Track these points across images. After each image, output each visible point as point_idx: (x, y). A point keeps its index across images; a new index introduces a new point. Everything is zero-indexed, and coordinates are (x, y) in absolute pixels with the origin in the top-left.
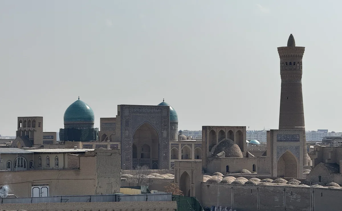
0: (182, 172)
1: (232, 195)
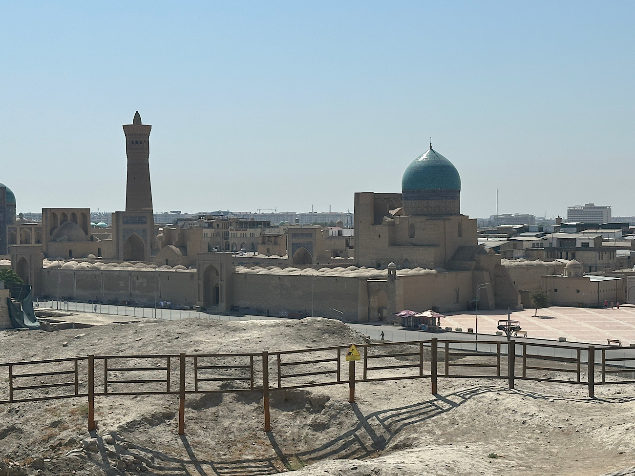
0: (19, 258)
1: (74, 281)
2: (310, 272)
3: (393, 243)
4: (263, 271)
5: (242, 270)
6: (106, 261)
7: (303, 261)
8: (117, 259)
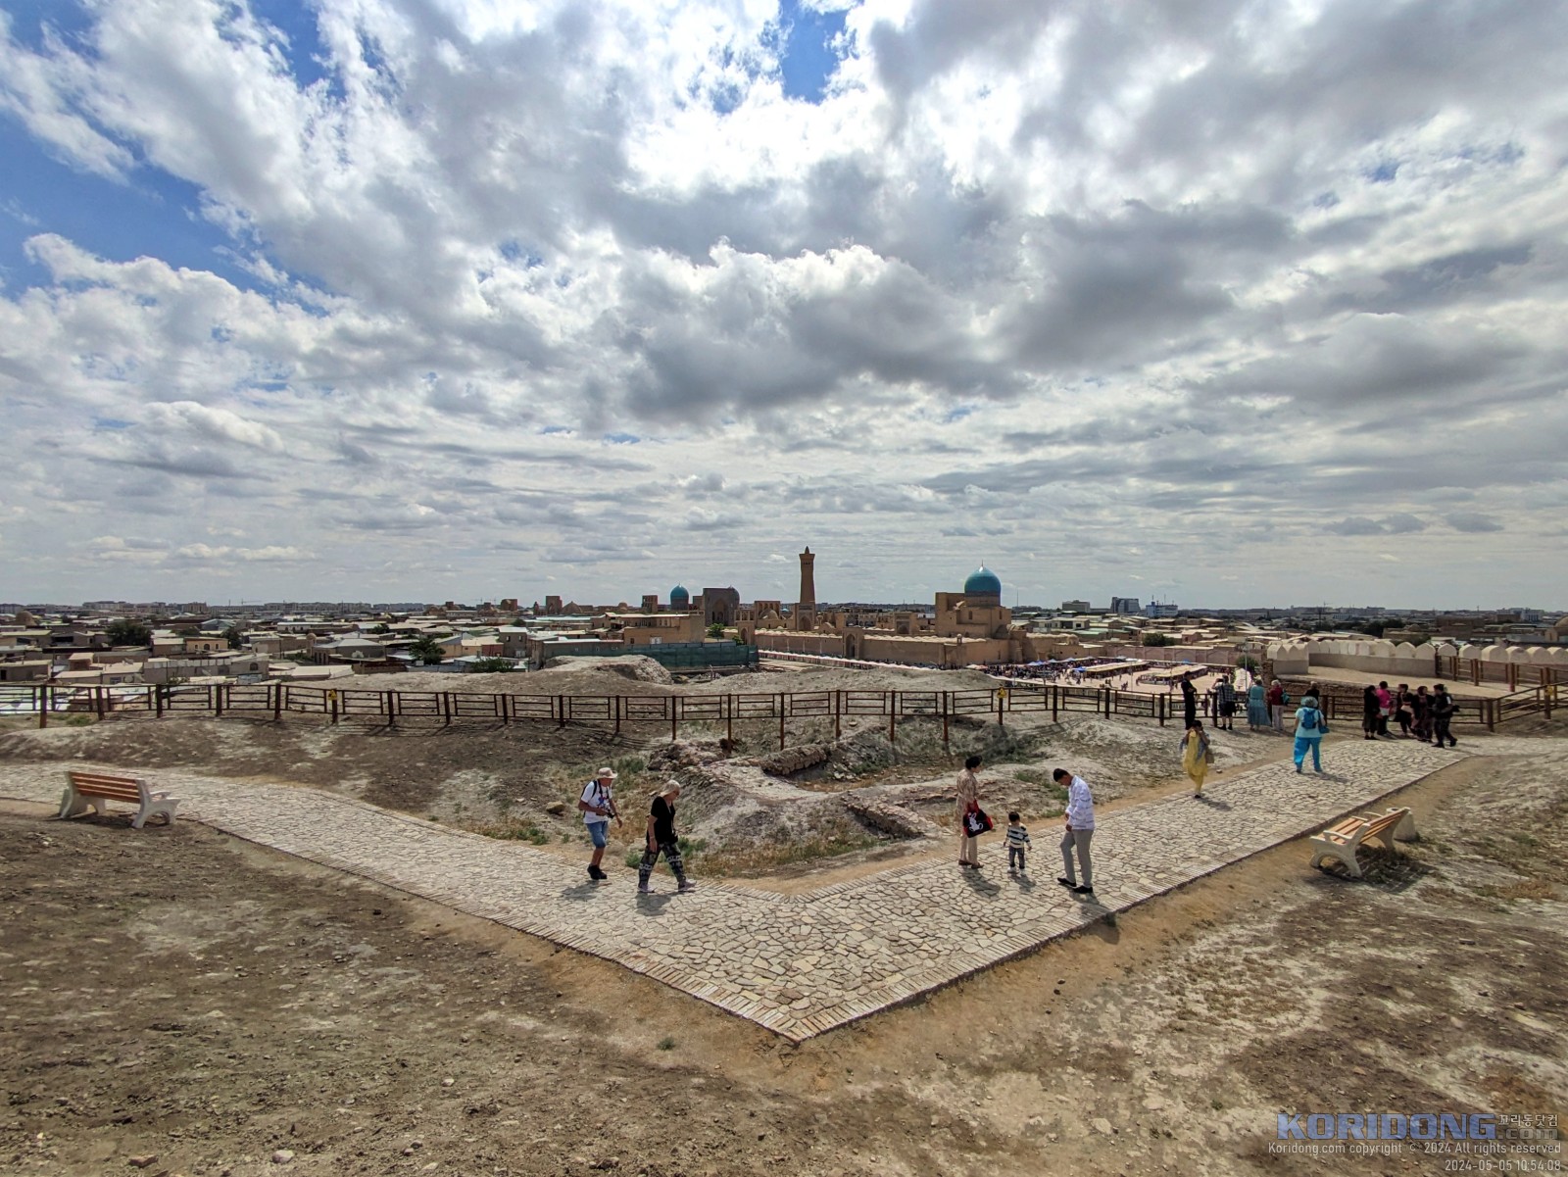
0: (742, 628)
2: (908, 639)
3: (959, 622)
4: (881, 638)
5: (868, 637)
6: (790, 630)
7: (903, 632)
8: (795, 630)
